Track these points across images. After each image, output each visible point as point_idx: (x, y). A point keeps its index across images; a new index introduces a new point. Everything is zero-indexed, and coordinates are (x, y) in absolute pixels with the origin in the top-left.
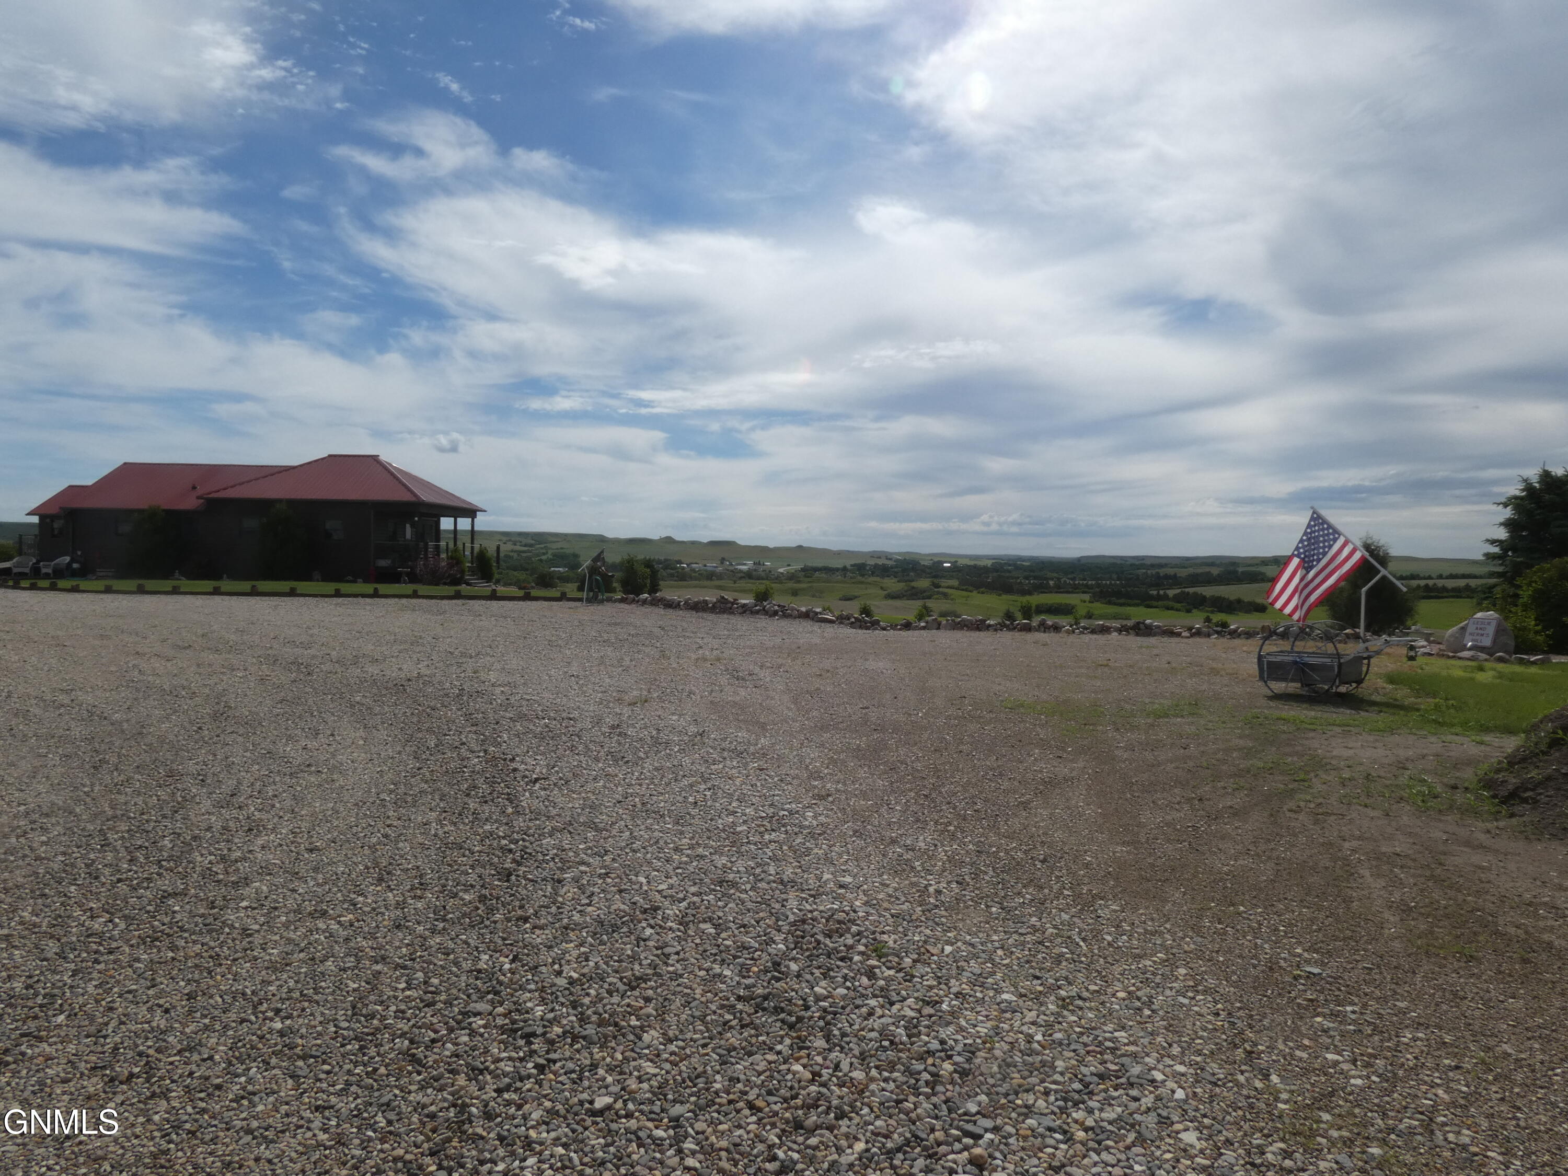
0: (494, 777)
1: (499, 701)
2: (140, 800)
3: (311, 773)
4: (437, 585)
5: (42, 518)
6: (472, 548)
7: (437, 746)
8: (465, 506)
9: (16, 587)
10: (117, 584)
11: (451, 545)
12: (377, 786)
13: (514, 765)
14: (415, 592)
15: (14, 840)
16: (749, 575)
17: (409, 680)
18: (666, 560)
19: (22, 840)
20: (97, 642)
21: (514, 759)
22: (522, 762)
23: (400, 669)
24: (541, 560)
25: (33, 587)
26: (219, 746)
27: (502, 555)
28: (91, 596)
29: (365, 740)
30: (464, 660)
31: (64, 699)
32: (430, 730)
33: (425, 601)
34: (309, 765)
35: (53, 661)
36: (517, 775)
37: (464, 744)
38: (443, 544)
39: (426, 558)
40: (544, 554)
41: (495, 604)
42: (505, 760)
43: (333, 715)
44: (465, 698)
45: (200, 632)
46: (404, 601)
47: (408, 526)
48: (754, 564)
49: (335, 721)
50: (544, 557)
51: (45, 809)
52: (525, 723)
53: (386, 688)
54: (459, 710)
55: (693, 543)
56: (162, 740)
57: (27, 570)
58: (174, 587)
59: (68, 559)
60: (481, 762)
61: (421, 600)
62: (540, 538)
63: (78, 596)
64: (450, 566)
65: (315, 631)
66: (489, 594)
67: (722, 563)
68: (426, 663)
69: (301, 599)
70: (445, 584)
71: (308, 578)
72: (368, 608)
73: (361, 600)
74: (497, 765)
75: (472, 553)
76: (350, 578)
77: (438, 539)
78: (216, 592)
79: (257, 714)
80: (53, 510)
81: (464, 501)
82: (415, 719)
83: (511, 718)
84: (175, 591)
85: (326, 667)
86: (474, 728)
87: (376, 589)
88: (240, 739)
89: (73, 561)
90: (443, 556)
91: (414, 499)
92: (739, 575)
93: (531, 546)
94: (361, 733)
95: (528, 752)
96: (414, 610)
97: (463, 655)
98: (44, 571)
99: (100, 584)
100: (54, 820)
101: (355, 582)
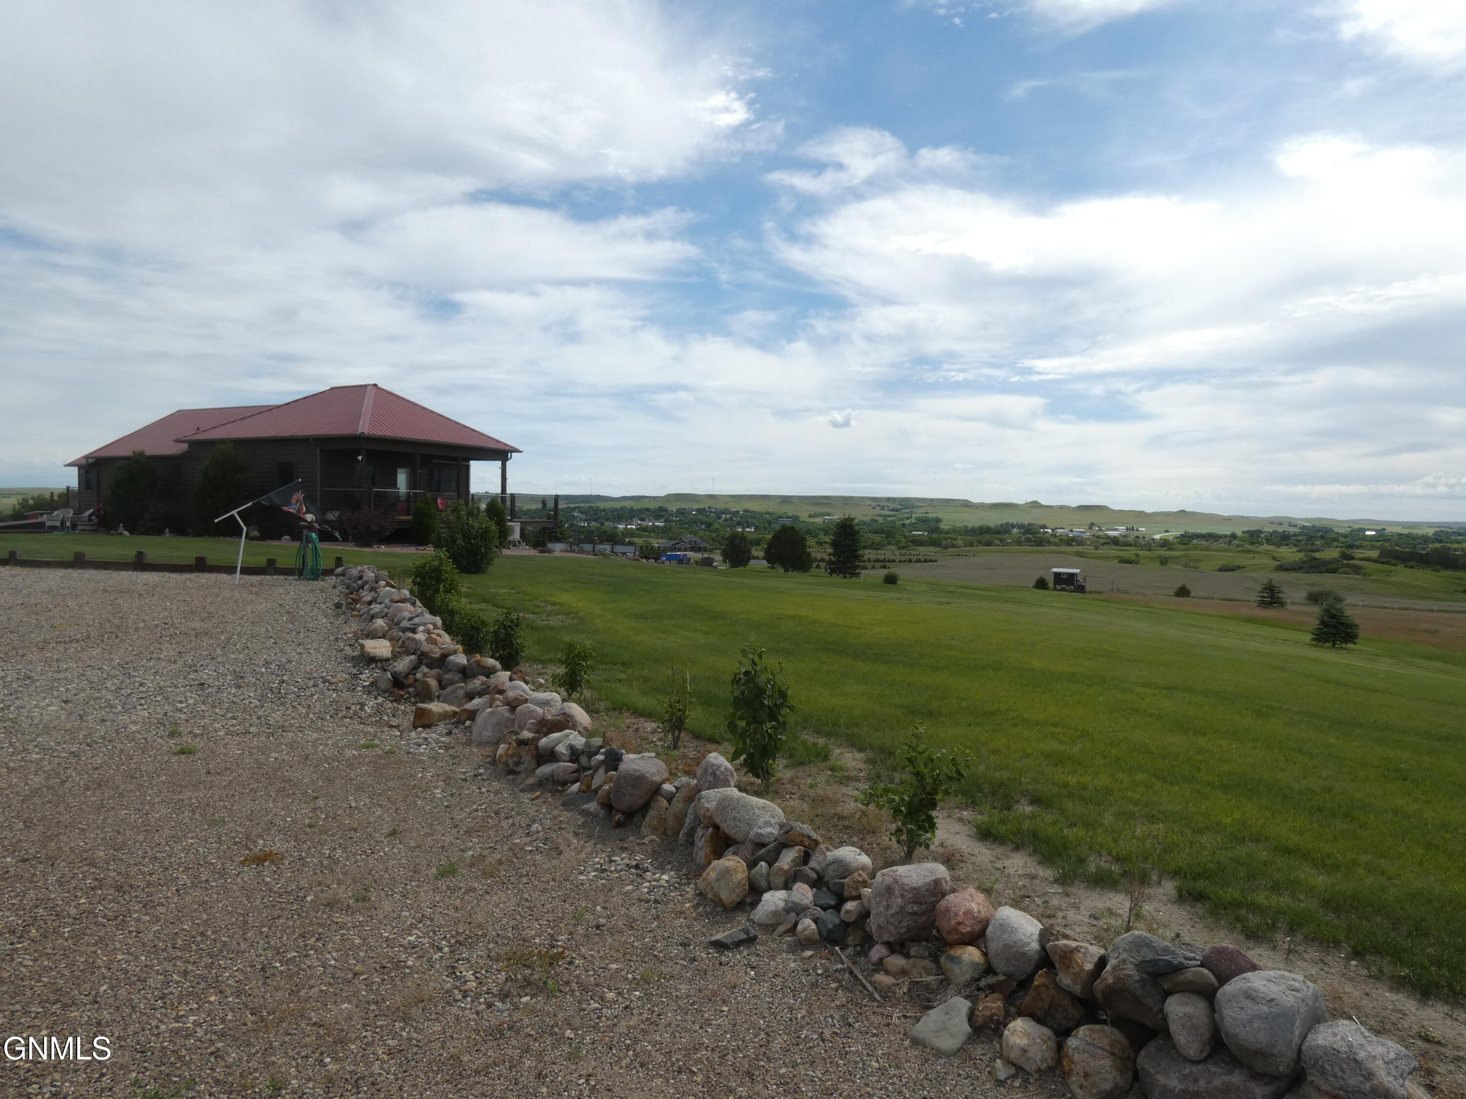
16: (1119, 541)
18: (1030, 525)
24: (903, 525)
27: (867, 520)
40: (908, 518)
48: (1127, 529)
50: (907, 522)
55: (1061, 507)
62: (907, 503)
67: (1091, 528)
92: (1108, 541)
93: (897, 510)
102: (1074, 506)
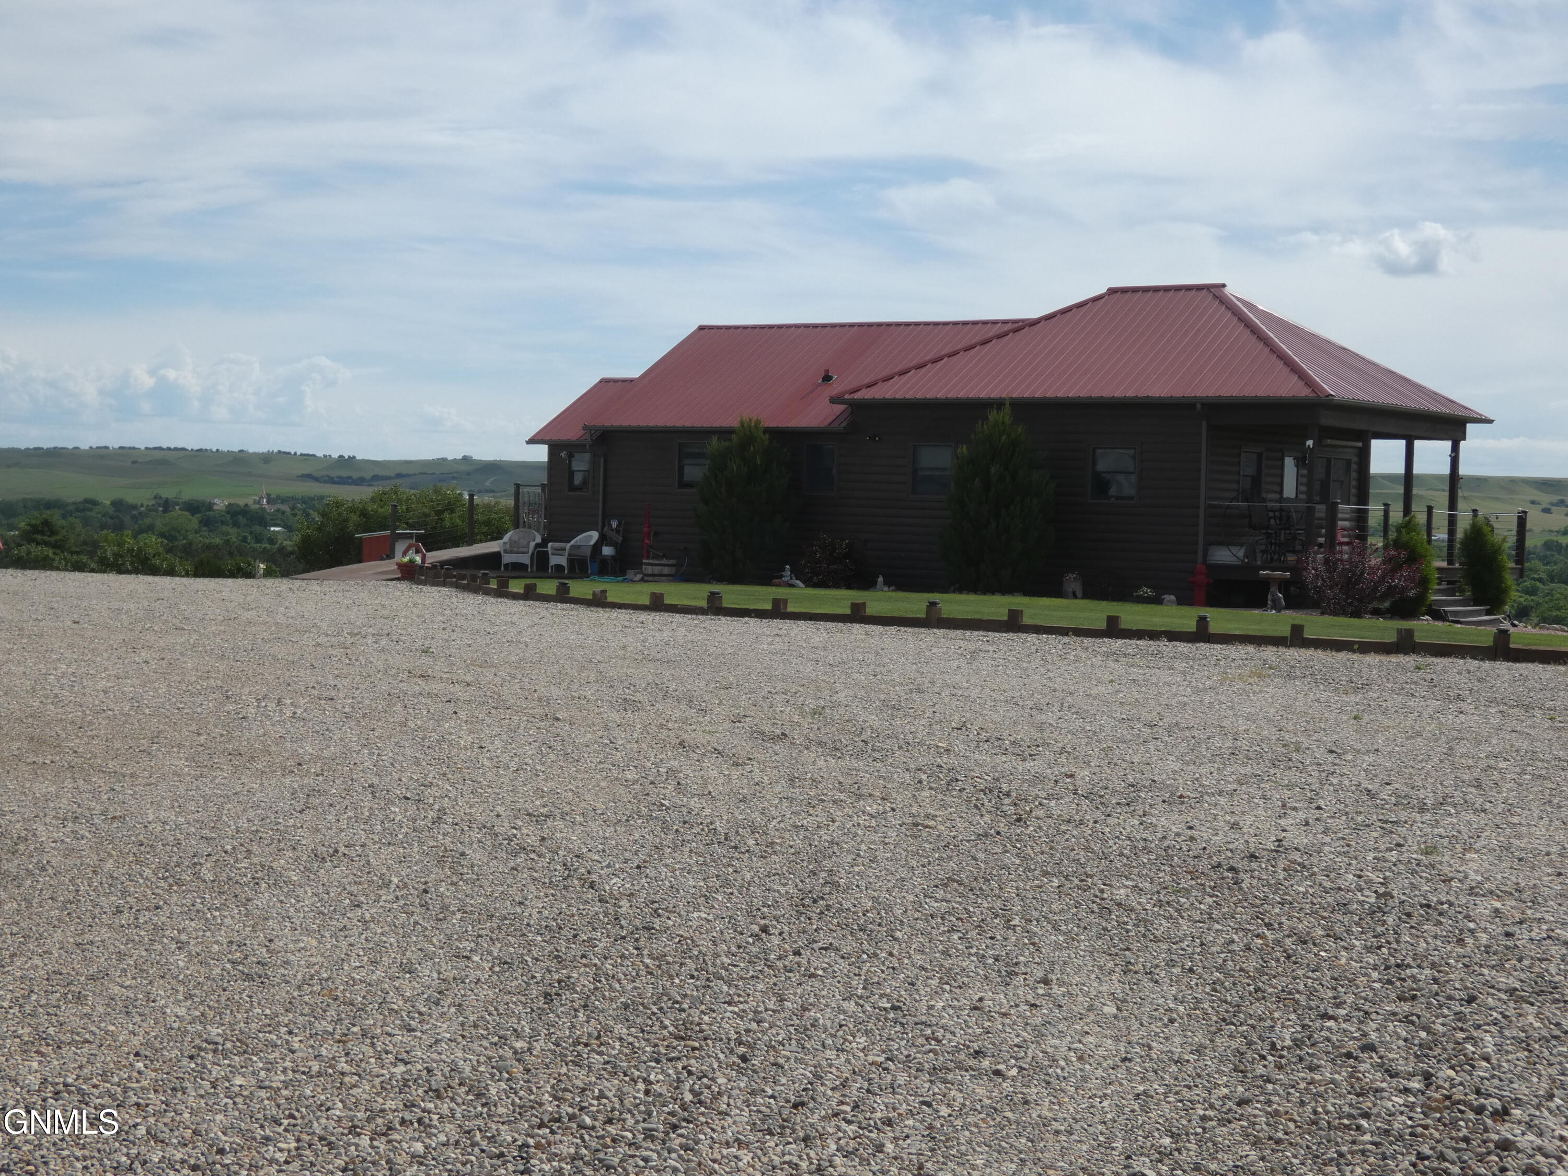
0: (1442, 1157)
1: (1484, 938)
2: (611, 1086)
3: (979, 1074)
4: (1357, 614)
5: (555, 449)
6: (1452, 521)
7: (1297, 1043)
8: (1434, 408)
9: (502, 593)
10: (675, 593)
11: (1396, 516)
12: (1129, 1132)
13: (1505, 1131)
14: (1297, 630)
15: (365, 1141)
17: (1253, 857)
19: (381, 1144)
20: (615, 716)
21: (1506, 1112)
22: (1530, 1126)
23: (1234, 826)
25: (529, 594)
26: (795, 977)
27: (1531, 542)
28: (623, 616)
29: (1120, 1004)
30: (1403, 815)
31: (530, 834)
32: (1285, 998)
33: (1320, 653)
34: (978, 1053)
35: (530, 750)
36: (1509, 1162)
37: (1369, 1048)
38: (1375, 510)
39: (1332, 543)
41: (1503, 668)
42: (1480, 1110)
43: (1056, 928)
44: (1390, 920)
45: (811, 703)
46: (1269, 653)
47: (1289, 463)
49: (1058, 947)
51: (438, 1080)
52: (1550, 1010)
53: (1193, 874)
54: (1369, 949)
56: (686, 946)
57: (525, 559)
58: (776, 602)
59: (594, 536)
60: (1411, 1107)
61: (1309, 652)
63: (602, 615)
64: (1393, 565)
65: (1050, 717)
66: (1488, 641)
68: (1301, 815)
69: (1032, 637)
70: (1377, 613)
71: (1053, 589)
72: (1180, 665)
73: (1165, 646)
74: (1454, 1123)
75: (1452, 532)
76: (1146, 591)
77: (1363, 497)
78: (858, 616)
79: (889, 909)
80: (573, 433)
81: (1434, 396)
82: (1252, 964)
83: (1512, 991)
84: (778, 612)
85: (1062, 807)
86: (1406, 1007)
87: (1202, 620)
88: (843, 965)
89: (603, 540)
90: (1376, 541)
91: (1304, 392)
94: (1114, 984)
95: (1551, 1097)
96: (1290, 676)
97: (1401, 800)
98: (554, 560)
99: (642, 592)
100: (445, 1108)
101: (1157, 600)
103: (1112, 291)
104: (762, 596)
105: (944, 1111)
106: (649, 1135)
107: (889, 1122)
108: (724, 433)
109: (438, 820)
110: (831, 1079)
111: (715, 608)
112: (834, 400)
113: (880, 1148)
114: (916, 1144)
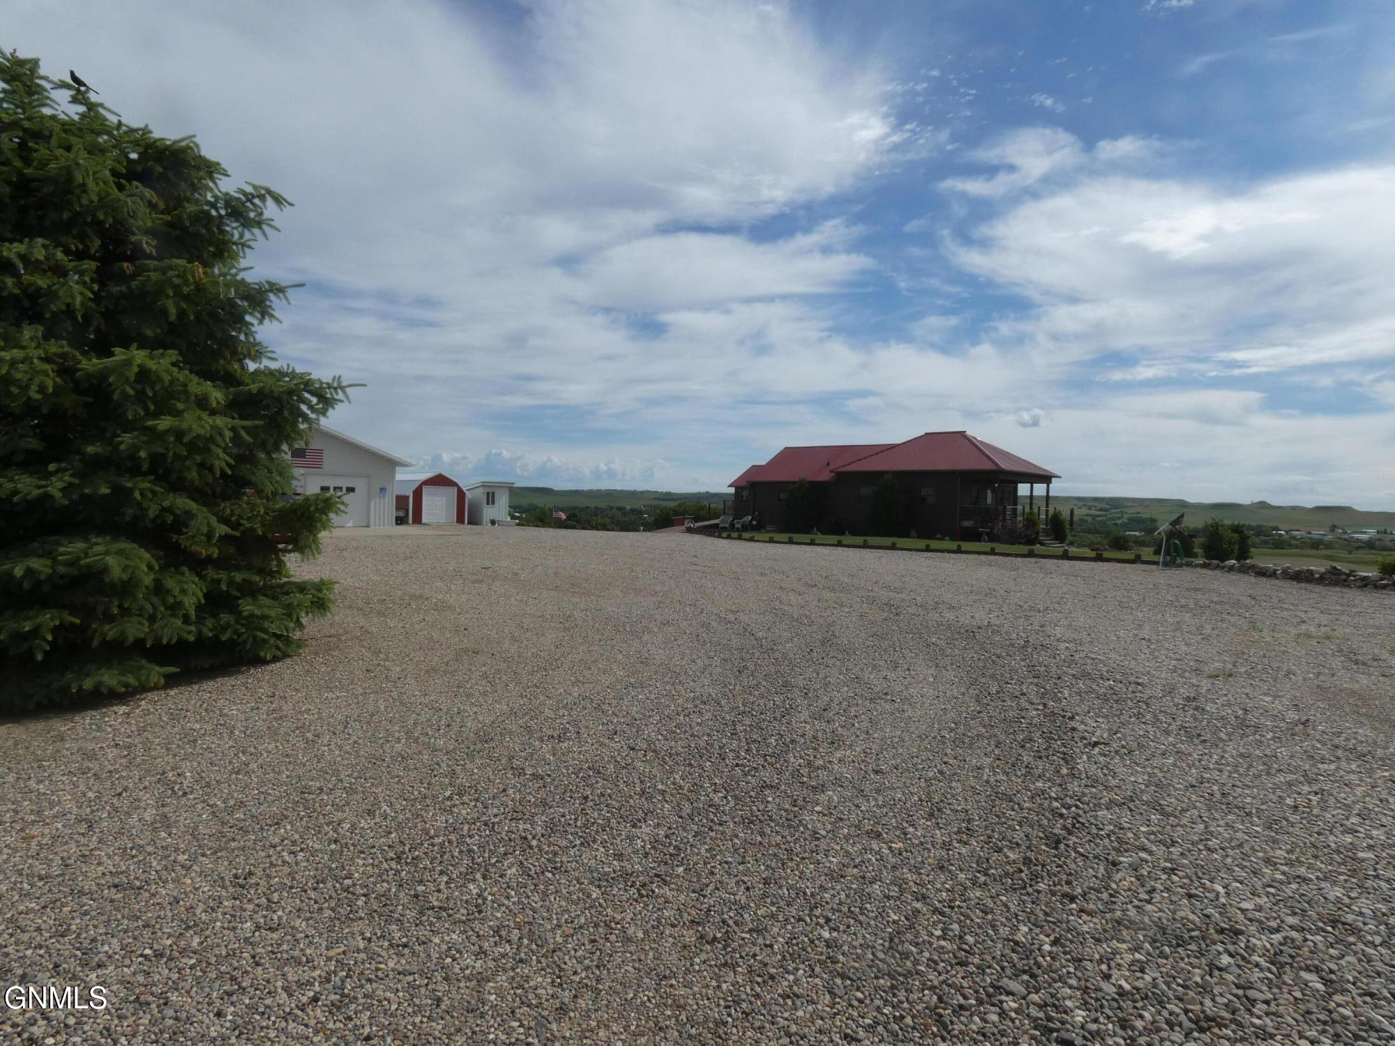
0: (1051, 733)
1: (1063, 657)
2: (762, 702)
3: (886, 701)
4: (1013, 544)
5: (737, 489)
6: (1047, 511)
7: (998, 692)
8: (1041, 473)
9: (720, 537)
10: (777, 537)
11: (1027, 510)
12: (939, 722)
13: (1073, 724)
14: (993, 549)
15: (682, 718)
16: (1370, 545)
17: (980, 628)
18: (1259, 526)
19: (687, 719)
20: (758, 578)
21: (1073, 717)
22: (1082, 722)
23: (972, 617)
24: (1116, 524)
25: (729, 537)
26: (822, 667)
27: (1076, 518)
28: (760, 544)
29: (935, 677)
30: (1032, 614)
31: (731, 617)
32: (993, 677)
33: (1001, 558)
34: (886, 694)
35: (731, 589)
36: (1075, 735)
37: (1023, 694)
38: (1020, 508)
39: (1004, 519)
40: (1119, 518)
41: (1066, 564)
42: (1064, 717)
43: (911, 651)
44: (1029, 650)
45: (824, 574)
46: (983, 557)
47: (989, 492)
48: (1378, 532)
49: (912, 658)
50: (1119, 522)
51: (705, 698)
52: (1088, 682)
53: (959, 633)
54: (1022, 660)
55: (1294, 508)
56: (785, 656)
57: (727, 526)
59: (750, 518)
60: (1039, 715)
61: (997, 557)
62: (1115, 503)
63: (753, 544)
64: (1027, 527)
65: (907, 579)
66: (1061, 553)
67: (1333, 530)
68: (996, 614)
69: (900, 552)
70: (1020, 543)
71: (907, 536)
72: (951, 562)
73: (946, 555)
74: (1055, 721)
75: (1047, 515)
76: (939, 536)
77: (1015, 504)
78: (840, 544)
79: (854, 644)
80: (743, 483)
81: (1040, 469)
82: (981, 665)
83: (1074, 675)
84: (812, 543)
85: (912, 610)
86: (1036, 680)
87: (959, 546)
88: (838, 663)
89: (752, 519)
90: (1020, 518)
91: (994, 468)
92: (1357, 545)
93: (1106, 510)
94: (933, 671)
95: (1089, 712)
96: (990, 565)
97: (1032, 609)
98: (737, 526)
99: (766, 536)
100: (707, 707)
101: (943, 539)
102: (1310, 506)
103: (926, 434)
104: (807, 538)
105: (875, 713)
106: (775, 719)
107: (856, 716)
108: (794, 483)
109: (701, 612)
110: (836, 701)
111: (791, 542)
112: (831, 472)
113: (853, 725)
114: (865, 724)
